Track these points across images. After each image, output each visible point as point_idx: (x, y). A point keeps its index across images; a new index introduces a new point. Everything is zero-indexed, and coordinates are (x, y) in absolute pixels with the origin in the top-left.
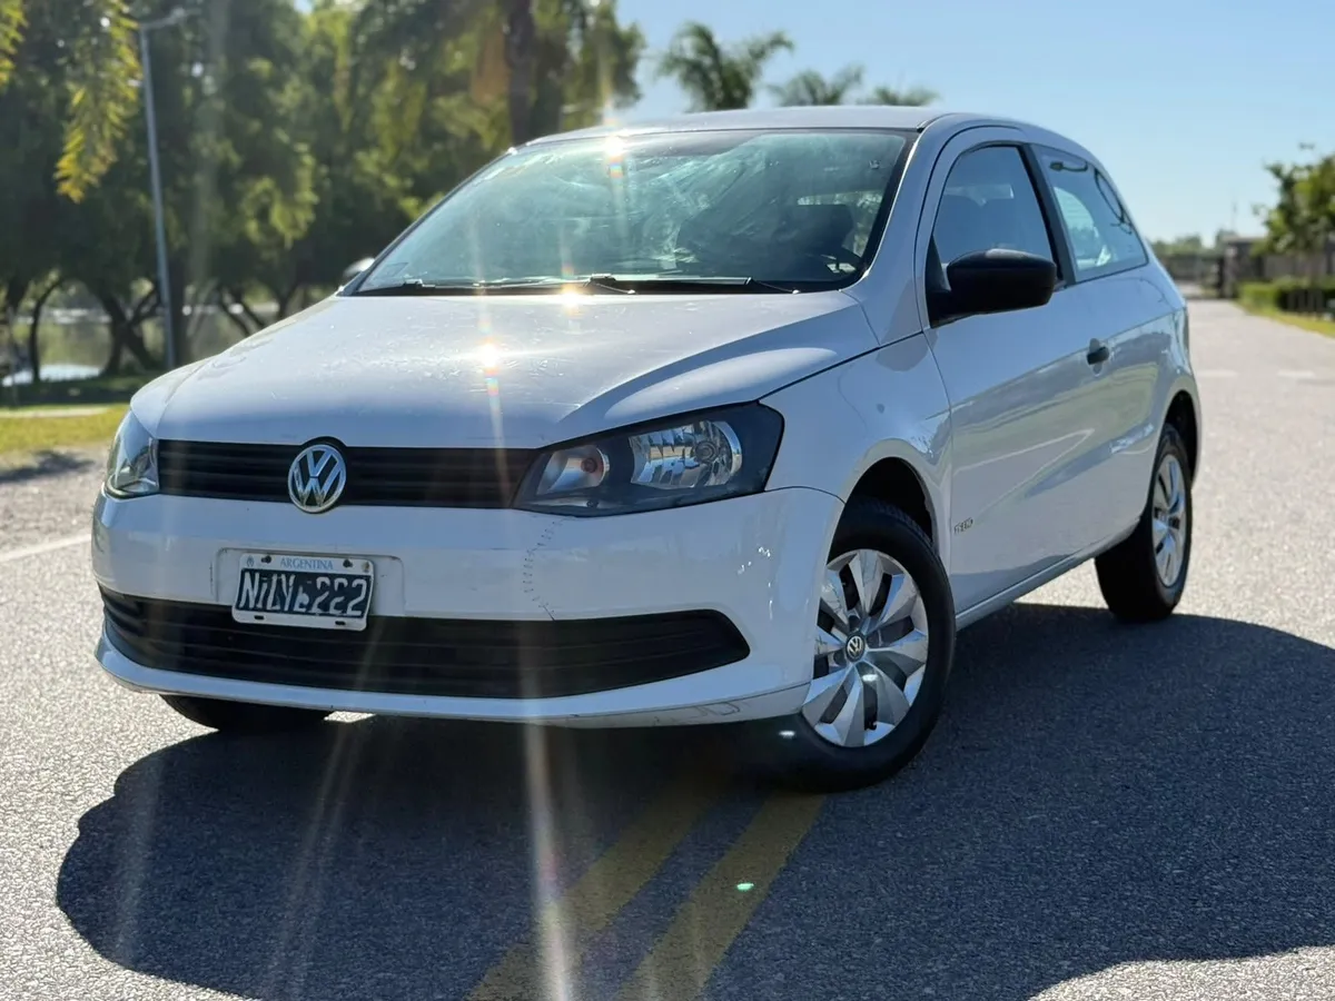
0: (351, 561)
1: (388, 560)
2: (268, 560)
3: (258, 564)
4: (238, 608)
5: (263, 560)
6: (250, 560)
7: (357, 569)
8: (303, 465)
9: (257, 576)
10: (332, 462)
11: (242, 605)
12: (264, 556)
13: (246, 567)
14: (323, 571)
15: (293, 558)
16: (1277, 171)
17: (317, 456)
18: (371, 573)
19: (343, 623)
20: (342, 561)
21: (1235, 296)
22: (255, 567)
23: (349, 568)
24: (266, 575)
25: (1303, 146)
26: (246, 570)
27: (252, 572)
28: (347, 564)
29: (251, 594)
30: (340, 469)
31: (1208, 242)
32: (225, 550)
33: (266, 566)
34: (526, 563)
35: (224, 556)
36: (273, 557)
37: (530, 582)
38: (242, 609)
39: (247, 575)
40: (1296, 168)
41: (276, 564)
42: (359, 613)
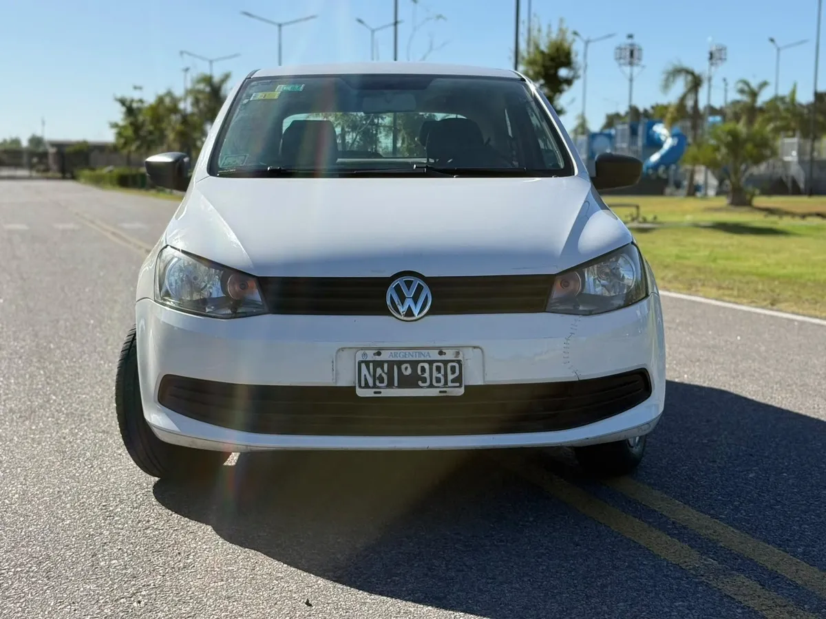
0: (444, 351)
1: (471, 349)
2: (379, 354)
3: (370, 356)
4: (360, 387)
5: (374, 354)
6: (365, 354)
7: (449, 355)
8: (398, 289)
9: (371, 366)
10: (420, 288)
11: (363, 385)
12: (376, 351)
13: (362, 359)
14: (422, 358)
15: (399, 351)
16: (123, 102)
17: (409, 284)
18: (460, 358)
19: (445, 392)
20: (437, 351)
21: (74, 178)
22: (369, 359)
23: (443, 356)
24: (379, 364)
25: (135, 88)
26: (363, 362)
27: (367, 363)
28: (441, 353)
29: (368, 376)
30: (427, 291)
31: (25, 143)
32: (343, 349)
33: (378, 358)
34: (565, 345)
35: (341, 353)
36: (382, 352)
37: (568, 357)
38: (363, 388)
39: (363, 366)
40: (132, 101)
41: (385, 356)
42: (458, 384)
